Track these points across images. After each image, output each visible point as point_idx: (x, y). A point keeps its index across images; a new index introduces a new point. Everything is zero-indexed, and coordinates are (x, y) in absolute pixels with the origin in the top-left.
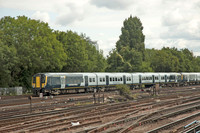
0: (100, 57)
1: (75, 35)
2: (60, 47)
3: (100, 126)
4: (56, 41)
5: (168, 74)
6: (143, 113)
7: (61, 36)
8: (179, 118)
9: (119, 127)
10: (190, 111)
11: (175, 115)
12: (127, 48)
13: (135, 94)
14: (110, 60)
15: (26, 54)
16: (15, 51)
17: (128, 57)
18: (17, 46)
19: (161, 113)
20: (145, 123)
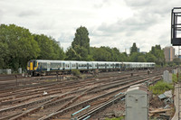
0: (61, 51)
1: (46, 37)
2: (36, 44)
3: (61, 95)
4: (33, 40)
5: (115, 63)
6: (88, 87)
7: (37, 38)
8: (110, 91)
9: (72, 96)
10: (117, 86)
11: (108, 89)
12: (79, 46)
13: (83, 76)
14: (67, 54)
15: (14, 48)
16: (7, 46)
17: (79, 51)
18: (8, 43)
19: (99, 87)
20: (89, 94)
